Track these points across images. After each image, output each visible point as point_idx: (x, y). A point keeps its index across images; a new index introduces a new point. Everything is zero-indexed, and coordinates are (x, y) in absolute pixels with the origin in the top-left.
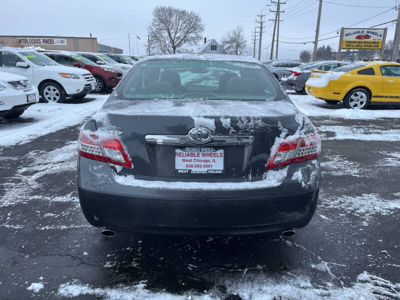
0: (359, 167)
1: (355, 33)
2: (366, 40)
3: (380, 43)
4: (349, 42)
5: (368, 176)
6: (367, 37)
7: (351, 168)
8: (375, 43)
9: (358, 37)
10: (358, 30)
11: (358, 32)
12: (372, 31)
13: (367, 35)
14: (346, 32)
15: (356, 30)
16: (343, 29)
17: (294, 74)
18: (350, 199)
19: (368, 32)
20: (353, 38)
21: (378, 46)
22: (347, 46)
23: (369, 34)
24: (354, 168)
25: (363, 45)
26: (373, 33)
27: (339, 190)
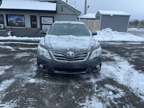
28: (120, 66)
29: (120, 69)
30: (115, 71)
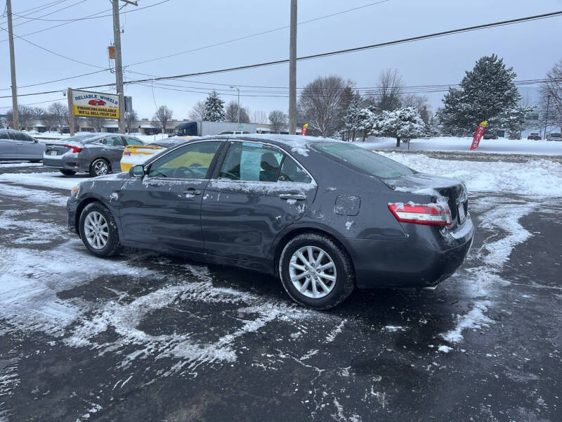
1: (87, 97)
2: (101, 107)
3: (118, 112)
4: (82, 108)
6: (102, 103)
8: (111, 111)
9: (91, 103)
10: (91, 94)
11: (90, 96)
12: (106, 96)
13: (101, 101)
14: (75, 94)
15: (88, 94)
16: (70, 91)
17: (72, 150)
19: (102, 97)
20: (85, 103)
21: (115, 115)
22: (80, 112)
23: (103, 100)
25: (99, 112)
26: (108, 99)
28: (32, 281)
29: (30, 271)
30: (42, 264)
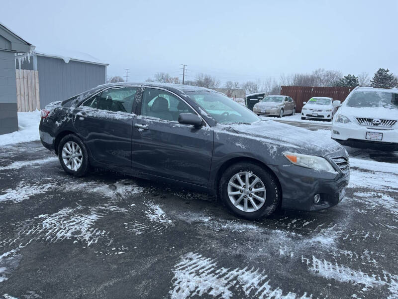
0: (46, 231)
5: (28, 222)
7: (55, 226)
18: (38, 192)
24: (50, 229)
27: (52, 196)
